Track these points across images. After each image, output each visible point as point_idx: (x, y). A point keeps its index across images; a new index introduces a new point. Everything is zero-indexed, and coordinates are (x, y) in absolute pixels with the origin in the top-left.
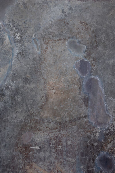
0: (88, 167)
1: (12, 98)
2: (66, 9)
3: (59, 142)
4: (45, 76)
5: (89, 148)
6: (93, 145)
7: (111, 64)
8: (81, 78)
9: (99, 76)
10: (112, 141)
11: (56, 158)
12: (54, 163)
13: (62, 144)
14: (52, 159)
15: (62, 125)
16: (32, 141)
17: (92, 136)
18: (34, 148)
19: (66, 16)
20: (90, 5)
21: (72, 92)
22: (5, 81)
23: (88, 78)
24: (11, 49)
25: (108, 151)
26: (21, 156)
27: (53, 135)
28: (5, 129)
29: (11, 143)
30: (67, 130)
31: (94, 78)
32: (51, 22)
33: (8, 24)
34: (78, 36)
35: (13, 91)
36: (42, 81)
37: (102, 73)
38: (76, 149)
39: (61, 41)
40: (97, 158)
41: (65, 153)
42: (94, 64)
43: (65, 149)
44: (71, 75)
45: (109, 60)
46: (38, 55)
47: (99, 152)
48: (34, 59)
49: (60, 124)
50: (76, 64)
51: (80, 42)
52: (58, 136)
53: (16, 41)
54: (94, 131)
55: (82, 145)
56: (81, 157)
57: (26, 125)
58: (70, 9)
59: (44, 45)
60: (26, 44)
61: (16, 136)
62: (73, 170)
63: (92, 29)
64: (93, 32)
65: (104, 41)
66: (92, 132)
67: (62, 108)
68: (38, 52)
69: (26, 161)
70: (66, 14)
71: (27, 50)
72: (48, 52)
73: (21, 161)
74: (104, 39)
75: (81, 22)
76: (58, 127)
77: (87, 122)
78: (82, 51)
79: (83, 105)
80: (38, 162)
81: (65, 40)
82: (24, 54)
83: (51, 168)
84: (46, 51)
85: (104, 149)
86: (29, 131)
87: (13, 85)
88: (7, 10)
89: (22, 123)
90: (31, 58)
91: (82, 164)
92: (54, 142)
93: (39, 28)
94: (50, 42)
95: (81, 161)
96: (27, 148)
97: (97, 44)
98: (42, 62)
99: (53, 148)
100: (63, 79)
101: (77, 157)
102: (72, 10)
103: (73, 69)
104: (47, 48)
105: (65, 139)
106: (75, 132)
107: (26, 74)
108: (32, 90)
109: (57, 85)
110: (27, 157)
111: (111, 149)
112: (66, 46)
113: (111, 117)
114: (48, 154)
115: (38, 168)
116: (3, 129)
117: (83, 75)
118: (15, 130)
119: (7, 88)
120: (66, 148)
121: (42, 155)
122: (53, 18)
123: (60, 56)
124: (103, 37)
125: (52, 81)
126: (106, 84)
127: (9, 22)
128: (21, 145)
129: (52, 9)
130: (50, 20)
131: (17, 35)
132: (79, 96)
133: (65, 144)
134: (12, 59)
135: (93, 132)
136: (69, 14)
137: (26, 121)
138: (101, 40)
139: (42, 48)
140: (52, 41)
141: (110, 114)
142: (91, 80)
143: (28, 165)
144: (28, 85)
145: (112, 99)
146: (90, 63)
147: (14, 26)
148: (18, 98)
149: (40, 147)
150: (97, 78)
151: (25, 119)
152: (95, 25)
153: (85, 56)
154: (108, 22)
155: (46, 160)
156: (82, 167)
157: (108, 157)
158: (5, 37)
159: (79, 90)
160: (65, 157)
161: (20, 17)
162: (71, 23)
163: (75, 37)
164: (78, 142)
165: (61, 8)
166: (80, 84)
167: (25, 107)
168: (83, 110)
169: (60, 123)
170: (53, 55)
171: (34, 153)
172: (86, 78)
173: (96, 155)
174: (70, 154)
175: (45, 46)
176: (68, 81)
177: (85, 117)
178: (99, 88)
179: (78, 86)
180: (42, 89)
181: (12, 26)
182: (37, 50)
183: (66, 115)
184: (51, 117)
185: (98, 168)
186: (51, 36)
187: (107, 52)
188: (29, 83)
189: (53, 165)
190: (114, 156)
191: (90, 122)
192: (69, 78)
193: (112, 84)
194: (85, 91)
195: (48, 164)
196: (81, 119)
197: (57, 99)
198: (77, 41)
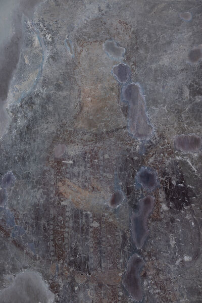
0: (127, 184)
1: (43, 107)
2: (103, 6)
3: (95, 156)
4: (80, 83)
5: (128, 163)
6: (132, 159)
7: (153, 69)
8: (119, 84)
9: (140, 82)
10: (154, 155)
11: (92, 174)
12: (89, 179)
13: (98, 158)
14: (87, 174)
15: (98, 137)
16: (64, 155)
17: (132, 150)
18: (67, 162)
19: (103, 14)
20: (130, 2)
21: (109, 99)
22: (34, 87)
23: (127, 85)
24: (41, 51)
25: (150, 166)
26: (53, 172)
27: (88, 148)
28: (34, 141)
29: (42, 156)
30: (104, 143)
31: (134, 85)
32: (86, 22)
33: (37, 24)
34: (116, 37)
35: (43, 99)
36: (76, 87)
37: (143, 79)
38: (114, 163)
39: (98, 43)
40: (138, 174)
41: (101, 168)
42: (134, 69)
43: (102, 164)
44: (109, 81)
45: (151, 64)
46: (71, 59)
47: (140, 167)
48: (67, 64)
49: (96, 136)
50: (114, 69)
51: (118, 44)
52: (94, 149)
53: (47, 43)
54: (134, 144)
55: (120, 159)
56: (120, 173)
57: (57, 137)
58: (108, 6)
59: (78, 47)
60: (58, 46)
61: (47, 149)
62: (111, 187)
63: (132, 29)
64: (133, 33)
65: (145, 43)
66: (131, 145)
67: (98, 118)
68: (71, 55)
69: (58, 177)
70: (103, 12)
71: (59, 53)
72: (84, 56)
73: (52, 176)
74: (145, 41)
75: (120, 22)
76: (94, 139)
77: (126, 133)
78: (121, 55)
79: (122, 115)
80: (72, 178)
81: (102, 41)
82: (56, 58)
83: (86, 184)
84: (80, 54)
85: (145, 164)
86: (62, 143)
87: (44, 92)
88: (36, 8)
89: (54, 135)
90: (64, 62)
91: (120, 180)
92: (90, 155)
93: (71, 28)
94: (85, 44)
95: (119, 177)
96: (59, 162)
97: (138, 46)
98: (77, 66)
99: (88, 163)
100: (99, 85)
101: (115, 173)
102: (110, 8)
103: (111, 74)
104: (81, 51)
105: (102, 152)
106: (113, 145)
107: (58, 80)
108: (64, 98)
109: (93, 93)
110: (59, 172)
111: (153, 164)
112: (103, 49)
113: (154, 128)
114: (82, 169)
115: (71, 184)
116: (32, 141)
117: (122, 81)
118: (46, 143)
119: (37, 95)
120: (102, 162)
121: (76, 170)
122: (88, 17)
123: (96, 60)
124: (145, 39)
125: (87, 88)
126: (148, 91)
127: (39, 21)
128: (53, 159)
129: (87, 6)
130: (85, 20)
131: (48, 36)
132: (118, 104)
133: (102, 158)
134: (42, 63)
135: (132, 145)
136: (106, 12)
137: (59, 133)
138: (142, 42)
139: (76, 50)
140: (87, 42)
141: (152, 125)
142: (130, 87)
143: (61, 181)
144: (60, 93)
145: (155, 108)
146: (129, 68)
147: (45, 26)
148: (49, 106)
149: (74, 162)
150: (138, 84)
151: (57, 130)
152: (136, 25)
153: (124, 60)
154: (150, 22)
155: (81, 175)
156: (121, 183)
157: (150, 172)
158: (34, 38)
159: (117, 97)
160: (101, 172)
161: (51, 16)
162: (109, 22)
163: (113, 38)
164: (116, 156)
165: (97, 7)
166: (119, 91)
167: (57, 117)
168: (122, 120)
170: (88, 59)
171: (67, 168)
172: (125, 85)
173: (136, 170)
174: (107, 169)
175: (79, 49)
176: (105, 88)
177: (124, 128)
178: (140, 95)
179: (116, 93)
180: (77, 97)
181: (42, 26)
182: (70, 54)
183: (103, 126)
184: (86, 128)
185: (139, 185)
186: (86, 38)
187: (149, 56)
188: (62, 91)
189: (89, 181)
190: (157, 171)
191: (129, 134)
192: (106, 84)
193: (154, 91)
194: (124, 99)
195: (83, 180)
196: (120, 130)
197: (93, 108)
198: (115, 43)
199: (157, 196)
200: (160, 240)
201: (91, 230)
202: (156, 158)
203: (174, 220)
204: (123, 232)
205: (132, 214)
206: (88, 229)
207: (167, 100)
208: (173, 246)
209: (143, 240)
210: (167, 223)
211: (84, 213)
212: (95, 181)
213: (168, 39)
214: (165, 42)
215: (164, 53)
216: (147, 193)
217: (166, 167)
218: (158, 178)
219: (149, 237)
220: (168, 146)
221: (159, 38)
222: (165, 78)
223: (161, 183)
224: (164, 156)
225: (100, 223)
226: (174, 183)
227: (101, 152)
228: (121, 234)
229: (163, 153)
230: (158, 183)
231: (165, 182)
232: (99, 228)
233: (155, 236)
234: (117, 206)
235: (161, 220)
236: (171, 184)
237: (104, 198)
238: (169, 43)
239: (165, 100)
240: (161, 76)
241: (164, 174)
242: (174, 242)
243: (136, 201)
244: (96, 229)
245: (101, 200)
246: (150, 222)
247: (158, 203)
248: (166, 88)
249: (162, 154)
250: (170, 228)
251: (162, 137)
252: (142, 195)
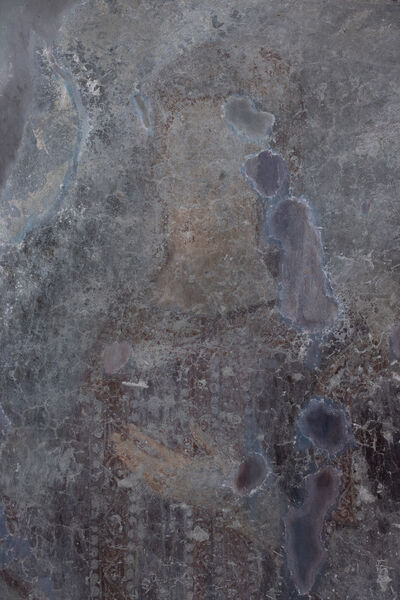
0: (277, 438)
1: (77, 252)
2: (223, 15)
3: (200, 372)
4: (165, 196)
5: (279, 387)
6: (289, 379)
7: (340, 164)
8: (260, 199)
9: (310, 195)
10: (342, 370)
11: (192, 412)
12: (187, 425)
13: (207, 377)
14: (182, 415)
15: (208, 326)
16: (128, 366)
17: (289, 356)
18: (134, 384)
19: (222, 34)
20: (286, 5)
21: (236, 237)
22: (57, 206)
23: (279, 202)
24: (76, 120)
25: (331, 396)
26: (99, 407)
27: (185, 352)
28: (56, 333)
29: (72, 370)
30: (222, 340)
31: (295, 202)
32: (181, 52)
33: (67, 55)
34: (253, 89)
35: (80, 234)
36: (158, 207)
37: (317, 189)
38: (246, 389)
39: (209, 102)
40: (302, 414)
41: (215, 399)
42: (296, 165)
43: (217, 390)
44: (235, 193)
45: (336, 153)
46: (146, 139)
47: (307, 398)
48: (136, 150)
49: (202, 324)
50: (248, 163)
51: (258, 106)
52: (198, 355)
53: (88, 100)
54: (293, 343)
55: (261, 380)
56: (259, 411)
57: (111, 324)
58: (235, 15)
59: (163, 111)
60: (115, 109)
61: (86, 352)
62: (237, 444)
63: (292, 70)
64: (294, 78)
65: (323, 102)
66: (287, 345)
67: (209, 281)
68: (147, 130)
69: (112, 420)
70: (223, 28)
71: (118, 124)
72: (174, 132)
73: (97, 419)
74: (322, 99)
75: (263, 53)
76: (199, 331)
77: (275, 317)
78: (265, 130)
79: (266, 272)
80: (144, 422)
81: (219, 98)
82: (111, 136)
83: (179, 438)
84: (167, 127)
85: (319, 390)
86: (121, 340)
87: (80, 216)
88: (64, 18)
89: (103, 319)
90: (128, 145)
91: (260, 430)
92: (187, 369)
93: (146, 66)
94: (179, 104)
95: (258, 421)
96: (114, 384)
97: (306, 110)
98: (158, 156)
99: (184, 387)
100: (212, 202)
101: (248, 411)
102: (239, 19)
103: (241, 176)
104: (170, 120)
105: (217, 361)
106: (244, 345)
107: (114, 188)
108: (129, 231)
109: (197, 219)
110: (114, 408)
111: (338, 391)
112: (222, 116)
113: (341, 305)
114: (170, 401)
115: (143, 438)
116: (51, 333)
117: (267, 192)
118: (84, 338)
119: (64, 225)
120: (217, 386)
121: (154, 403)
122: (188, 41)
123: (205, 142)
124: (322, 93)
125: (182, 209)
126: (328, 216)
127: (71, 49)
128: (100, 378)
129: (184, 14)
130: (181, 47)
131: (92, 85)
132: (255, 248)
133: (216, 375)
134: (77, 149)
135: (290, 346)
136: (229, 29)
137: (114, 314)
138: (314, 101)
139: (156, 118)
140: (184, 100)
141: (337, 298)
142: (286, 206)
143: (118, 431)
144: (119, 219)
145: (343, 258)
146: (284, 162)
147: (84, 61)
148: (92, 251)
149: (150, 384)
150: (304, 201)
151: (110, 310)
152: (301, 59)
153: (272, 143)
154: (334, 53)
155: (166, 416)
156: (261, 437)
157: (331, 410)
158: (58, 89)
159: (255, 232)
160: (215, 409)
161: (99, 37)
162: (237, 52)
163: (246, 90)
164: (251, 370)
165: (208, 14)
166: (259, 218)
167: (110, 276)
168: (267, 286)
169: (204, 320)
170: (186, 139)
171: (133, 398)
172: (275, 202)
173: (299, 406)
174: (228, 401)
175: (165, 115)
176: (226, 209)
177: (271, 304)
178: (309, 227)
179: (253, 222)
180: (157, 229)
181: (77, 60)
182: (144, 126)
183: (220, 298)
184: (179, 305)
185: (304, 440)
186: (182, 89)
187: (331, 133)
188: (123, 213)
189: (184, 430)
190: (348, 409)
191: (282, 319)
192: (228, 200)
193: (342, 217)
194: (270, 236)
195: (172, 428)
196: (260, 309)
197: (197, 256)
198: (251, 102)
199: (346, 467)
200: (354, 574)
201: (189, 547)
202: (346, 377)
203: (388, 525)
204: (264, 553)
205: (287, 510)
206: (181, 547)
207: (374, 238)
208: (384, 588)
209: (313, 573)
210: (371, 534)
211: (173, 506)
212: (199, 430)
213: (376, 94)
214: (368, 101)
215: (368, 128)
216: (325, 462)
217: (369, 399)
218: (350, 425)
219: (327, 567)
220: (373, 349)
221: (357, 90)
222: (370, 186)
223: (356, 437)
224: (366, 372)
225: (210, 531)
226: (388, 436)
227: (214, 360)
228: (260, 558)
229: (362, 366)
230: (351, 438)
231: (368, 434)
232: (209, 543)
233: (343, 564)
234: (253, 491)
235: (355, 526)
236: (381, 441)
237: (220, 471)
238: (380, 103)
239: (368, 239)
240: (359, 182)
241: (365, 415)
242: (388, 579)
243: (298, 479)
244: (201, 546)
245: (215, 476)
246: (329, 530)
247: (349, 485)
248: (371, 210)
249: (360, 368)
250: (378, 545)
251: (361, 326)
252: (312, 465)
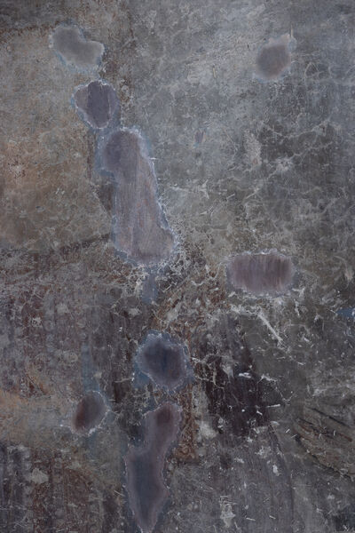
0: (115, 375)
3: (34, 309)
5: (115, 324)
6: (126, 314)
7: (172, 93)
8: (90, 131)
9: (142, 126)
10: (179, 304)
11: (27, 352)
12: (22, 365)
13: (42, 314)
14: (17, 355)
15: (41, 262)
17: (125, 291)
21: (67, 170)
23: (110, 133)
25: (169, 330)
30: (55, 276)
31: (127, 133)
34: (81, 18)
37: (149, 119)
38: (82, 326)
39: (37, 32)
41: (50, 337)
42: (127, 95)
43: (52, 328)
44: (65, 125)
45: (167, 82)
47: (144, 333)
49: (36, 259)
50: (78, 95)
51: (87, 35)
52: (31, 292)
54: (129, 277)
55: (97, 316)
56: (95, 348)
62: (74, 383)
64: (123, 6)
65: (153, 30)
66: (123, 280)
67: (41, 216)
74: (152, 26)
76: (31, 267)
77: (110, 251)
78: (95, 60)
79: (99, 205)
81: (46, 28)
83: (14, 378)
85: (156, 325)
91: (98, 368)
92: (21, 308)
94: (6, 35)
95: (95, 358)
97: (136, 39)
99: (19, 325)
100: (42, 135)
101: (85, 348)
103: (70, 107)
105: (51, 298)
106: (79, 280)
109: (27, 153)
111: (176, 325)
112: (50, 46)
113: (176, 237)
114: (4, 340)
117: (97, 124)
120: (52, 324)
123: (33, 74)
124: (151, 21)
125: (11, 143)
126: (161, 147)
132: (87, 181)
133: (50, 313)
135: (125, 280)
138: (144, 29)
140: (10, 31)
141: (173, 230)
142: (118, 137)
145: (178, 188)
146: (115, 92)
150: (136, 131)
153: (101, 73)
156: (99, 375)
157: (169, 345)
159: (86, 164)
160: (50, 348)
163: (74, 19)
164: (86, 306)
166: (91, 150)
168: (100, 219)
169: (36, 257)
170: (13, 71)
172: (106, 132)
173: (136, 342)
174: (63, 340)
176: (56, 142)
177: (106, 238)
179: (84, 154)
183: (53, 234)
184: (10, 241)
185: (143, 377)
186: (8, 19)
187: (162, 62)
189: (20, 369)
190: (186, 344)
191: (117, 253)
192: (58, 132)
193: (176, 147)
194: (103, 168)
195: (6, 368)
196: (94, 244)
197: (28, 191)
198: (79, 32)
199: (186, 402)
200: (198, 511)
201: (28, 490)
202: (184, 310)
203: (230, 459)
204: (105, 492)
205: (127, 449)
206: (20, 490)
207: (208, 168)
208: (228, 525)
209: (155, 512)
210: (213, 469)
211: (10, 449)
212: (35, 369)
213: (207, 21)
214: (199, 29)
215: (199, 56)
216: (165, 398)
217: (207, 332)
218: (189, 359)
219: (169, 505)
220: (210, 281)
221: (187, 18)
222: (202, 115)
223: (196, 371)
224: (204, 305)
225: (49, 473)
226: (228, 370)
227: (49, 298)
228: (101, 499)
229: (200, 299)
230: (190, 373)
231: (207, 368)
232: (48, 485)
233: (185, 501)
234: (92, 431)
235: (197, 462)
236: (221, 374)
237: (57, 411)
238: (211, 31)
239: (202, 168)
240: (192, 111)
241: (204, 349)
242: (231, 515)
243: (137, 416)
244: (40, 488)
245: (53, 416)
246: (171, 468)
247: (189, 421)
248: (204, 140)
249: (198, 301)
250: (220, 481)
251: (197, 258)
252: (151, 401)
